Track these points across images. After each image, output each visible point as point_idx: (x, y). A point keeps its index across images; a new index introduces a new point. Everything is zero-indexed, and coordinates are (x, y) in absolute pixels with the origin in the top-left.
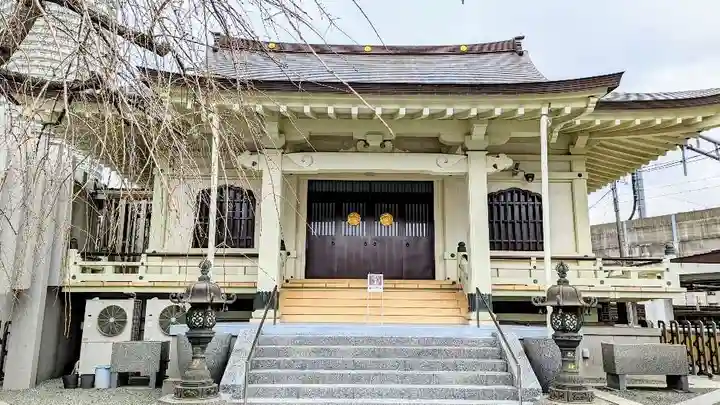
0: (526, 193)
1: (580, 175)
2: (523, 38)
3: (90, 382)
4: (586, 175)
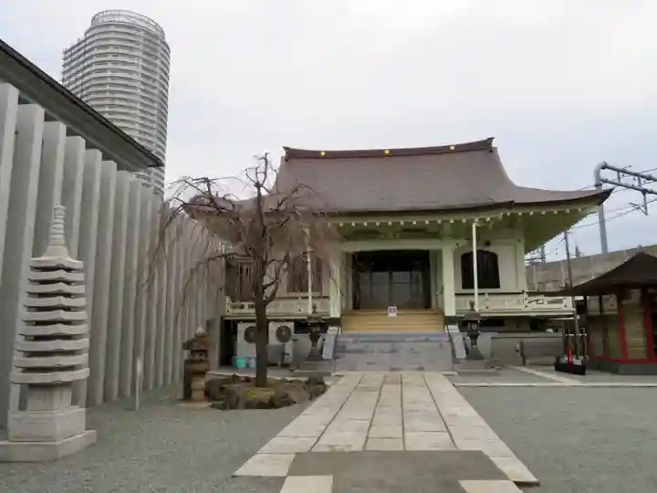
0: (486, 252)
1: (520, 240)
2: (493, 138)
4: (523, 240)
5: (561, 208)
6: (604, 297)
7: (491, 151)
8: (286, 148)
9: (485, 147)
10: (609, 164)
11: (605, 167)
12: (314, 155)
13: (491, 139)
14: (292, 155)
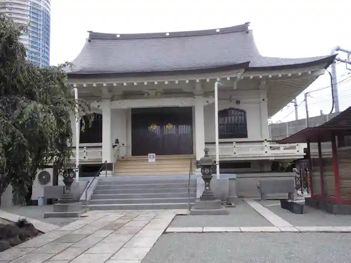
0: (237, 110)
1: (264, 100)
2: (250, 23)
3: (35, 203)
4: (266, 100)
5: (295, 72)
6: (322, 143)
7: (247, 32)
8: (90, 32)
9: (243, 29)
10: (342, 48)
11: (338, 49)
12: (111, 37)
13: (247, 24)
14: (94, 37)
